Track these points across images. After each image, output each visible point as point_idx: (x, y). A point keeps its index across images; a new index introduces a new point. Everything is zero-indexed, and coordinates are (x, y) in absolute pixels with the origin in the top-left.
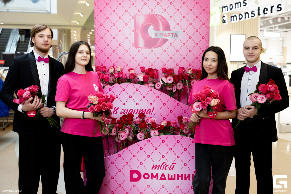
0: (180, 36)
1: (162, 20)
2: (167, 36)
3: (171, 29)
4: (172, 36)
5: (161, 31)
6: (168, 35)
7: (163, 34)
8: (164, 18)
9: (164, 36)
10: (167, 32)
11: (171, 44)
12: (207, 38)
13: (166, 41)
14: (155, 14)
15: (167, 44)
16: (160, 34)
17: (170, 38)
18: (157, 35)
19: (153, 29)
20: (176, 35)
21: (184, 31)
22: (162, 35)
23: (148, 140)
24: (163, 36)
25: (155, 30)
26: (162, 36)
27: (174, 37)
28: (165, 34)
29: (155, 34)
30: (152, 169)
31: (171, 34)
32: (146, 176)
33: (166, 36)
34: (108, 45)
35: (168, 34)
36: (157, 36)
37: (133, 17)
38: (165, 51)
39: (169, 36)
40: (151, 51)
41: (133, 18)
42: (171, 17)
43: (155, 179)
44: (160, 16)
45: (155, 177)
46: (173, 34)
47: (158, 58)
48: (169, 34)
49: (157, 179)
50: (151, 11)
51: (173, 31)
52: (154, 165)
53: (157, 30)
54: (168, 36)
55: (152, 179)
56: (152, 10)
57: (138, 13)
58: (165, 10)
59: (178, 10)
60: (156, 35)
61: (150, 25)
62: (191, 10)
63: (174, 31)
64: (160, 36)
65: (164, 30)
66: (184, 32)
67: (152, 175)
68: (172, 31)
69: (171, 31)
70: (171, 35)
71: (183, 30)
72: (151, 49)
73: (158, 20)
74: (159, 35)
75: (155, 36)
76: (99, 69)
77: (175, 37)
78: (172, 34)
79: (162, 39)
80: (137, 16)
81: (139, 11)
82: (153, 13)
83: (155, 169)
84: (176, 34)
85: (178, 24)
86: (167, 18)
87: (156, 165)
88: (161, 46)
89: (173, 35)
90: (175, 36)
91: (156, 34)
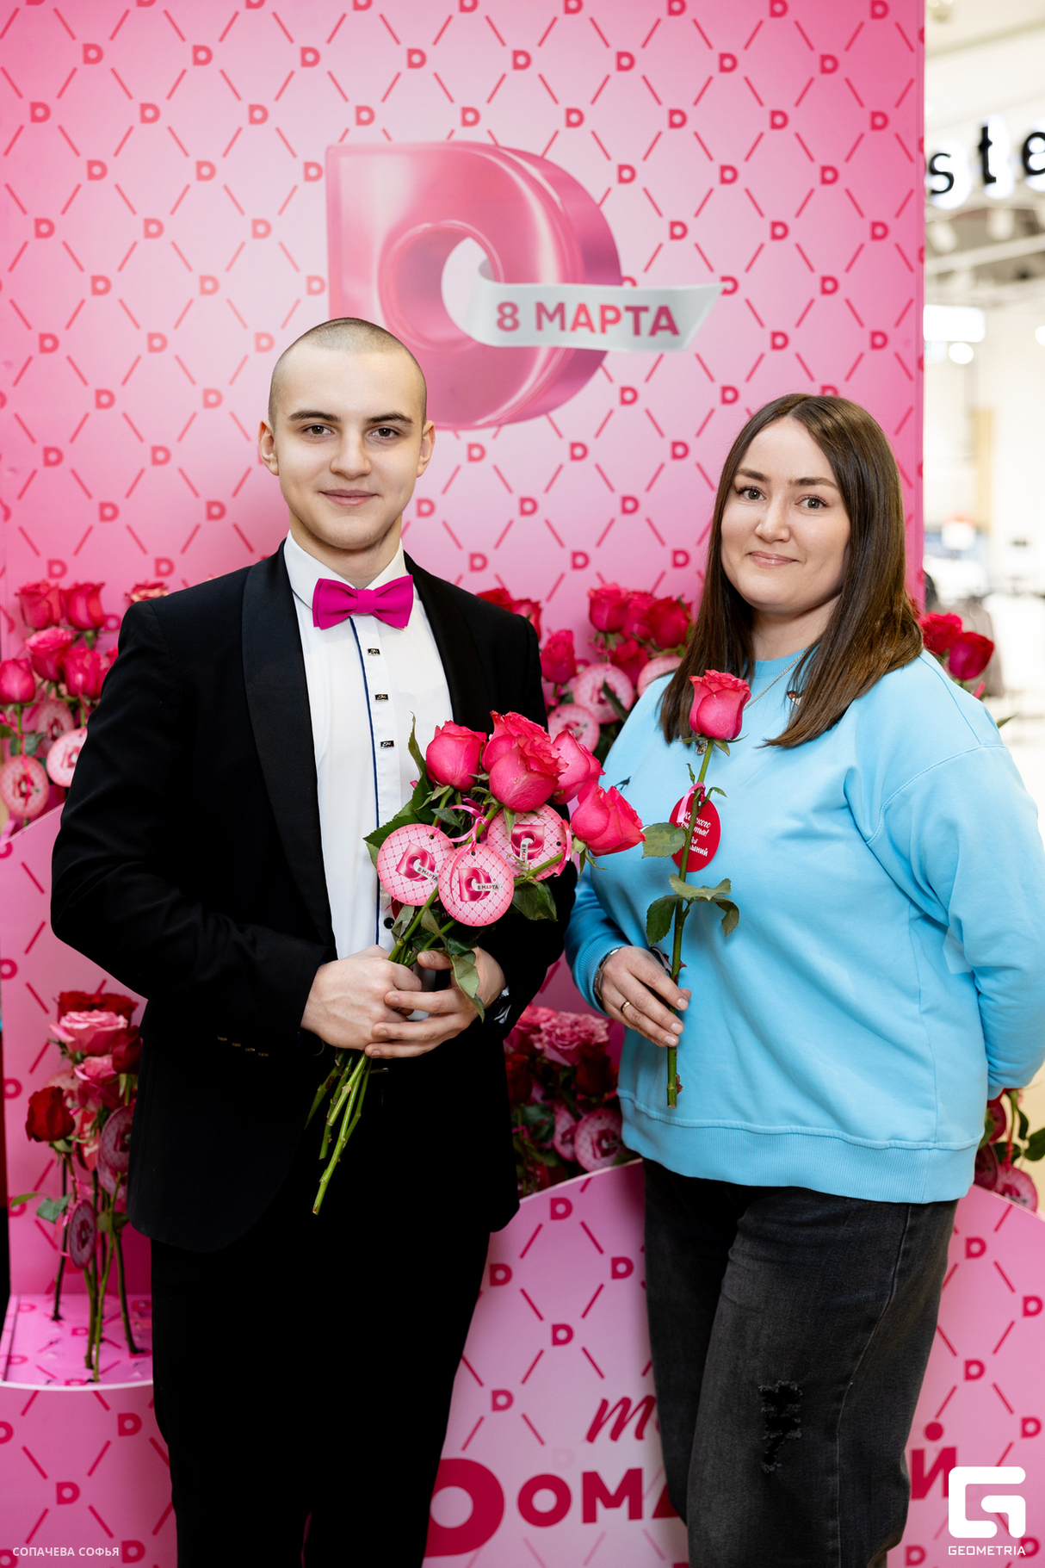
0: (694, 326)
1: (556, 197)
2: (592, 330)
3: (625, 272)
4: (637, 331)
5: (549, 285)
6: (605, 322)
7: (561, 308)
8: (566, 182)
9: (574, 328)
10: (595, 295)
11: (629, 396)
12: (907, 343)
13: (583, 365)
14: (495, 149)
15: (597, 392)
16: (540, 308)
17: (616, 342)
18: (512, 316)
19: (483, 271)
20: (664, 322)
21: (729, 285)
22: (557, 319)
23: (555, 1202)
24: (563, 327)
25: (497, 279)
26: (551, 327)
27: (653, 332)
28: (582, 308)
29: (501, 307)
30: (591, 1436)
31: (628, 309)
32: (545, 1501)
33: (589, 324)
34: (104, 398)
35: (604, 308)
36: (516, 325)
37: (313, 172)
38: (578, 451)
39: (609, 328)
40: (471, 447)
41: (316, 178)
42: (626, 174)
43: (613, 1518)
44: (538, 161)
45: (612, 1502)
46: (645, 309)
47: (528, 506)
48: (610, 315)
49: (635, 1513)
50: (465, 123)
51: (640, 288)
52: (605, 1404)
53: (511, 279)
54: (603, 330)
55: (589, 1516)
56: (470, 116)
57: (359, 135)
58: (574, 118)
59: (677, 119)
60: (508, 322)
61: (455, 238)
62: (779, 120)
63: (648, 288)
64: (540, 326)
65: (569, 276)
66: (726, 292)
67: (592, 1482)
68: (634, 283)
69: (627, 285)
70: (628, 318)
71: (724, 279)
72: (469, 436)
73: (519, 198)
74: (527, 316)
75: (500, 324)
76: (44, 605)
77: (660, 334)
78: (637, 311)
79: (554, 350)
80: (345, 162)
81: (364, 116)
82: (477, 135)
83: (615, 1435)
84: (664, 311)
85: (678, 230)
86: (594, 177)
87: (626, 1402)
88: (545, 411)
89: (647, 320)
90: (656, 328)
91: (508, 310)
